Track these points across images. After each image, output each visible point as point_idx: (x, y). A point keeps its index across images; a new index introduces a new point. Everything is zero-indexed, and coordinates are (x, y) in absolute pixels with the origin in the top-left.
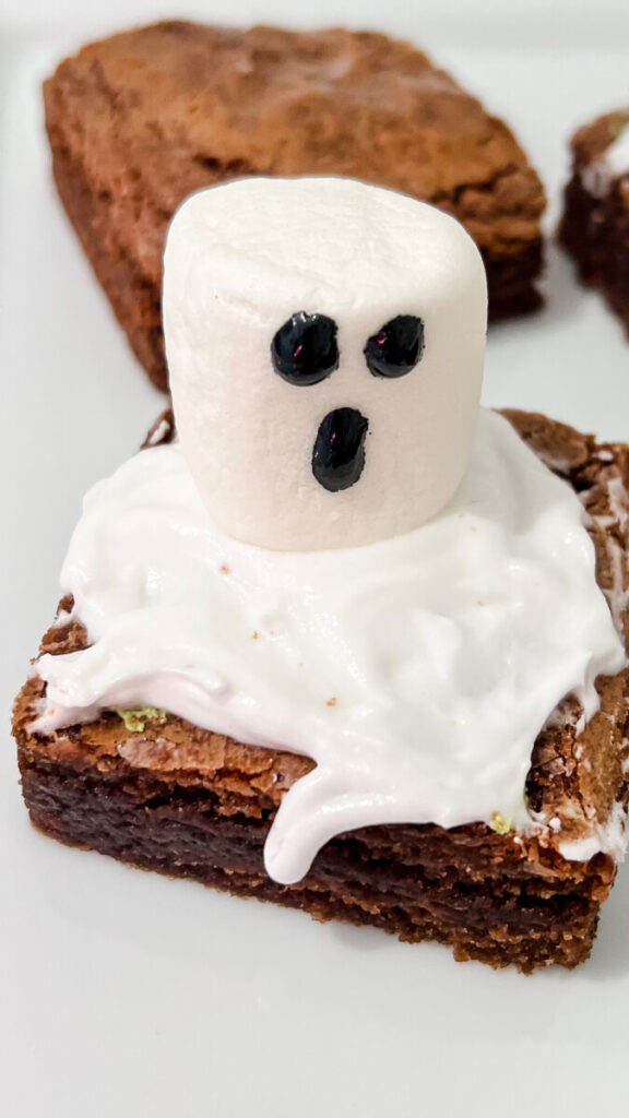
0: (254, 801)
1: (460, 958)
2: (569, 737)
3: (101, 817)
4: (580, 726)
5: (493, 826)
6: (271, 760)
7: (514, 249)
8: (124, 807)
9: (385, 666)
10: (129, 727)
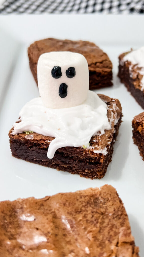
0: (46, 145)
1: (81, 176)
2: (98, 136)
3: (22, 151)
4: (100, 135)
5: (83, 147)
6: (49, 138)
7: (106, 73)
8: (26, 148)
9: (69, 125)
10: (27, 134)
